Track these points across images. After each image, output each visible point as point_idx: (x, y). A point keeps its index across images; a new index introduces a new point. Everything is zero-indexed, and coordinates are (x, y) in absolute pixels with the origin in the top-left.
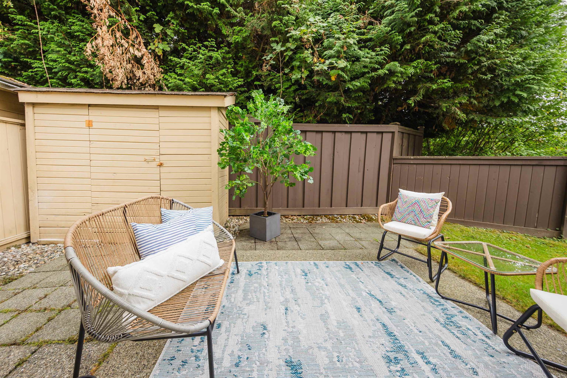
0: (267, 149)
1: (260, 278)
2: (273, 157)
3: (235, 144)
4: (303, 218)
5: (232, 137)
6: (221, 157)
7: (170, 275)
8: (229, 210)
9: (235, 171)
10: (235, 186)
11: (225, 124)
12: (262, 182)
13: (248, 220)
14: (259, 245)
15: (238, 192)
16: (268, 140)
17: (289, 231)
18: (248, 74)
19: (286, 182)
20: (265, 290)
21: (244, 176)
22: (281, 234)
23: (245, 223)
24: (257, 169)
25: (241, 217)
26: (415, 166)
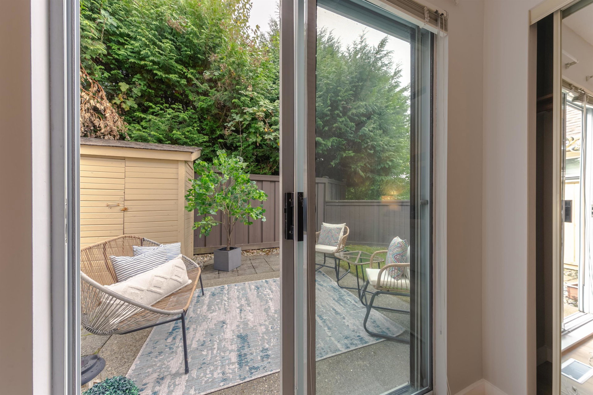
0: (229, 195)
1: (222, 296)
2: (234, 202)
3: (201, 191)
4: (262, 251)
5: (199, 186)
6: (188, 202)
7: (149, 289)
8: (194, 249)
9: (201, 213)
10: (201, 226)
11: (190, 174)
12: (224, 222)
13: (213, 256)
14: (222, 275)
15: (203, 231)
16: (230, 188)
17: (249, 262)
18: (213, 131)
19: (245, 222)
20: (225, 302)
21: (209, 218)
22: (242, 265)
23: (209, 259)
24: (221, 212)
25: (205, 255)
26: (339, 207)
